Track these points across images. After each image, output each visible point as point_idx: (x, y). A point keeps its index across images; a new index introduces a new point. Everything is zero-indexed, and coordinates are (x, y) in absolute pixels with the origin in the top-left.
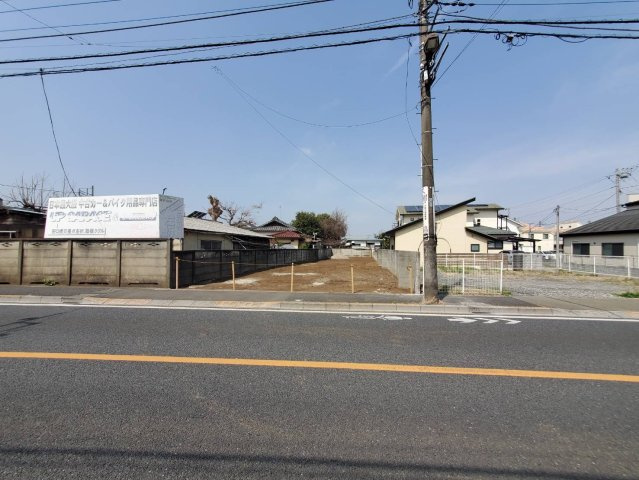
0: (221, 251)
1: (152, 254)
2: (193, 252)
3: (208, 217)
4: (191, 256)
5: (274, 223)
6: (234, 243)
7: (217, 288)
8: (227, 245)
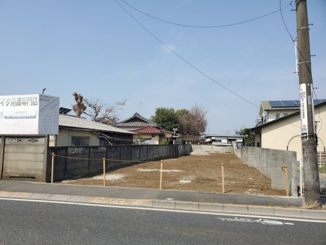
0: (90, 147)
1: (31, 149)
2: (66, 148)
3: (72, 113)
4: (63, 152)
5: (136, 119)
6: (100, 139)
7: (87, 183)
8: (94, 141)
